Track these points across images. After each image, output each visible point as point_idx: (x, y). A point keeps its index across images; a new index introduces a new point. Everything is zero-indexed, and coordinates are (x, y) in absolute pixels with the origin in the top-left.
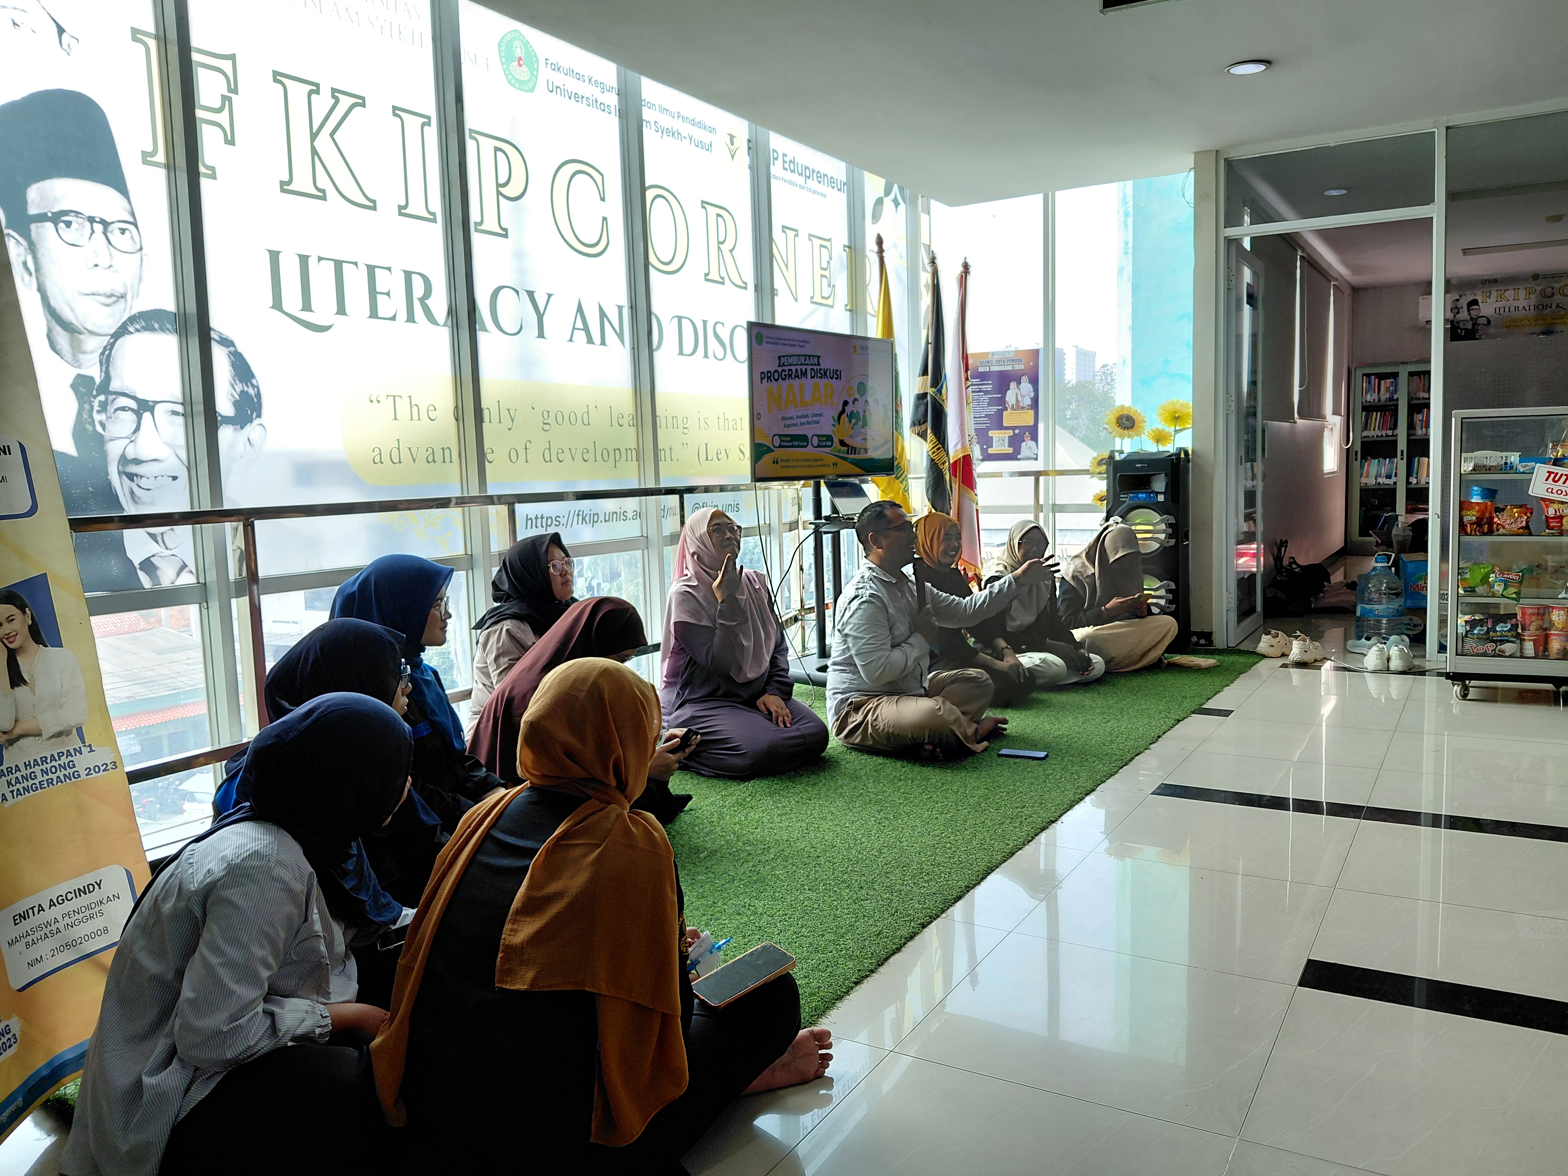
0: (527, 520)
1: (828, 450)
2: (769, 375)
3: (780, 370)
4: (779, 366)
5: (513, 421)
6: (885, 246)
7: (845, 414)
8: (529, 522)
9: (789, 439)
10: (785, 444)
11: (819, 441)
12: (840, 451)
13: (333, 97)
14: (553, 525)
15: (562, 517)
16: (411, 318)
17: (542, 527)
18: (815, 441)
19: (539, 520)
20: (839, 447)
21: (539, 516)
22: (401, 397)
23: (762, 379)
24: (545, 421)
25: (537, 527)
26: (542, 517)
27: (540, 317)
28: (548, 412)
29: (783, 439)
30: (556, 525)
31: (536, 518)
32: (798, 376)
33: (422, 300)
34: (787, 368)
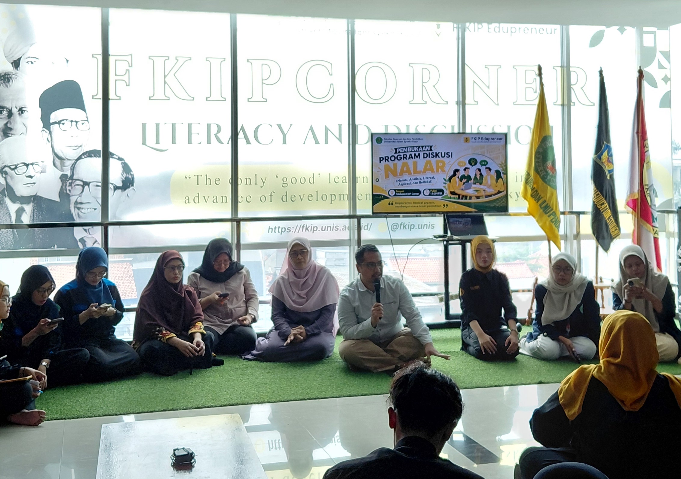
0: (269, 229)
1: (440, 197)
2: (387, 158)
3: (396, 155)
4: (396, 153)
5: (264, 183)
6: (543, 71)
7: (457, 176)
8: (271, 230)
9: (403, 191)
10: (398, 194)
11: (430, 192)
12: (450, 198)
13: (176, 59)
14: (286, 231)
15: (292, 228)
16: (209, 142)
17: (279, 232)
18: (427, 192)
19: (277, 230)
20: (450, 195)
21: (277, 227)
22: (201, 175)
23: (380, 161)
24: (284, 183)
25: (275, 232)
26: (279, 228)
27: (284, 135)
28: (286, 178)
29: (397, 191)
30: (287, 232)
31: (275, 228)
32: (412, 158)
33: (216, 135)
34: (402, 154)
